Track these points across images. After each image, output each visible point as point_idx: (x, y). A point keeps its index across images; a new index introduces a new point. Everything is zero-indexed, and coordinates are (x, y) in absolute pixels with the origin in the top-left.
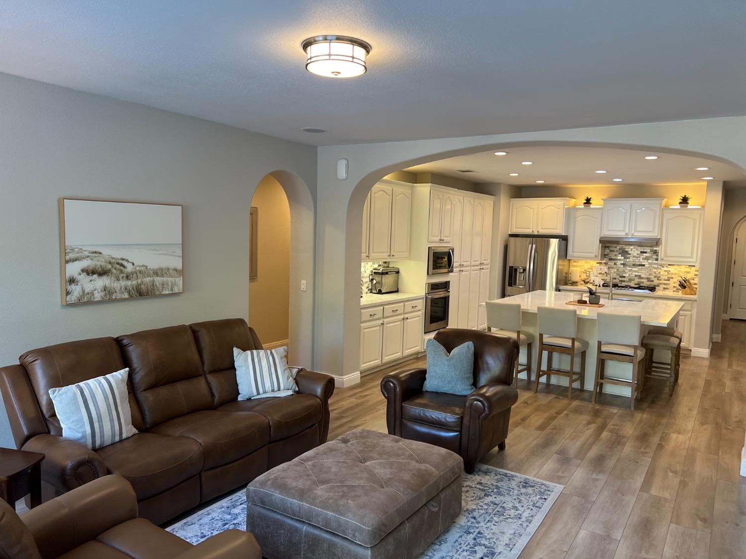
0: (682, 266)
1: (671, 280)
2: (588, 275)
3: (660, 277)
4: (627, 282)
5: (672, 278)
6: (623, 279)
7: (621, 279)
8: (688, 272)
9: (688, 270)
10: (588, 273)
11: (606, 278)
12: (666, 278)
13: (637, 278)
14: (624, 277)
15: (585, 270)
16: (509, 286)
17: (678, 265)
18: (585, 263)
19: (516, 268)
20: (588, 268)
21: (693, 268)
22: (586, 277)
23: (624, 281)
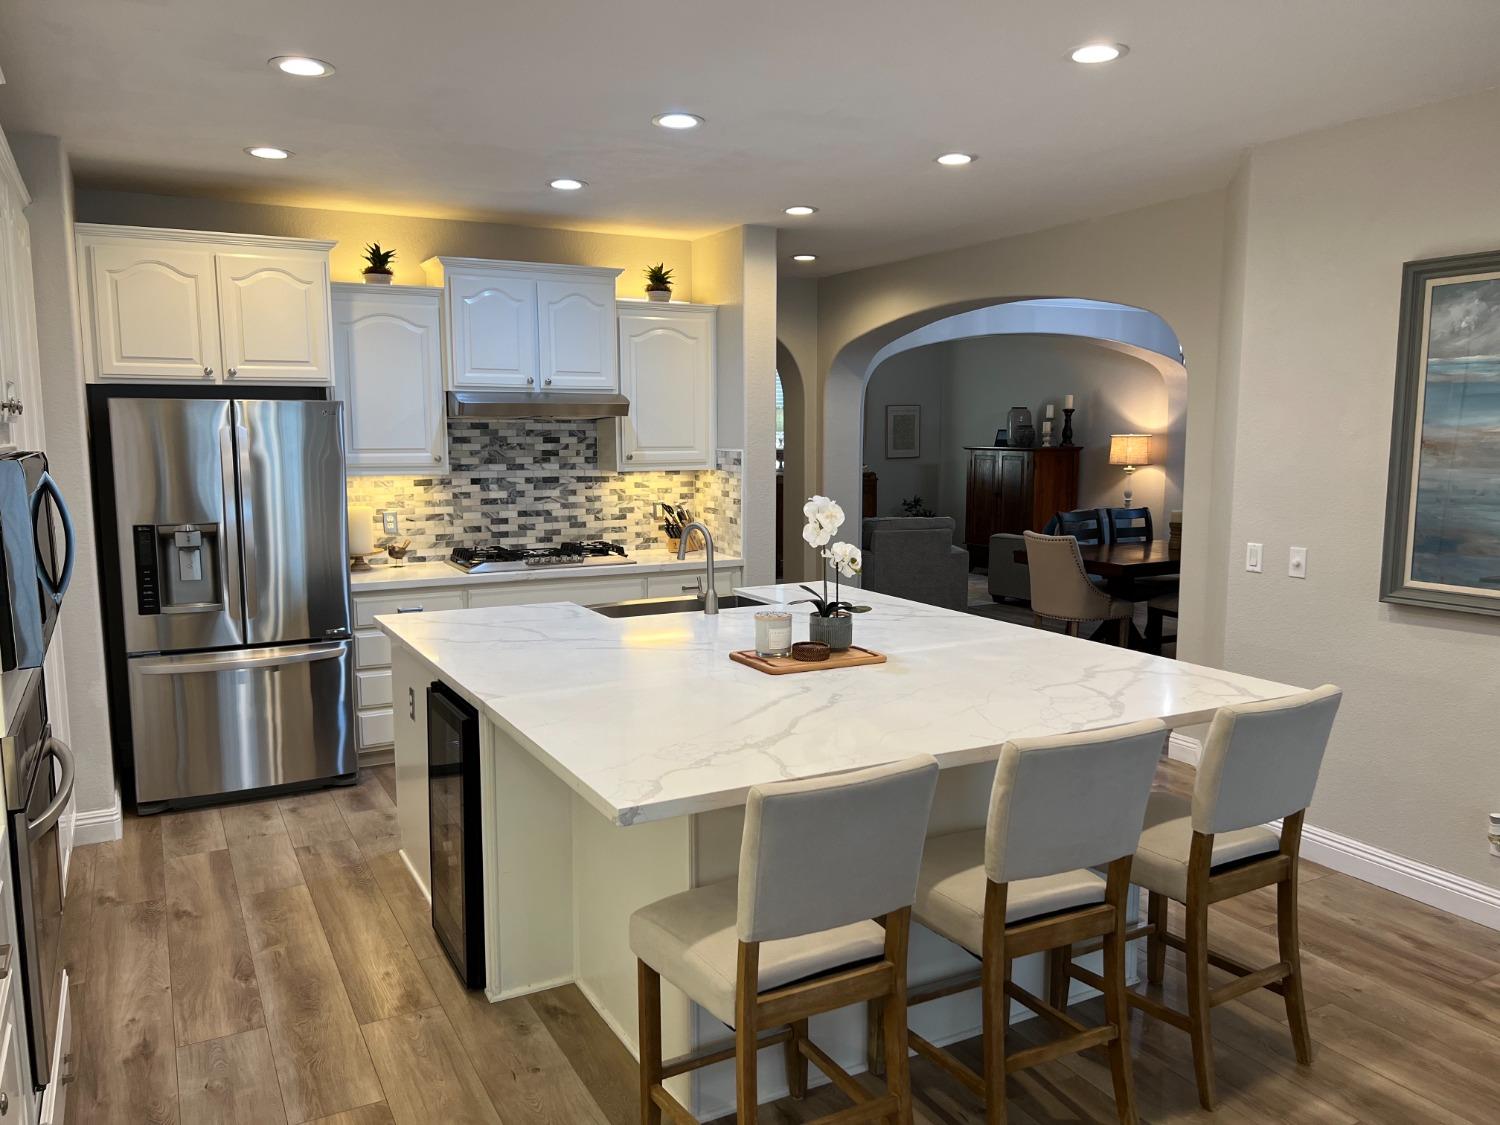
0: (652, 474)
1: (629, 515)
2: (391, 526)
3: (601, 510)
4: (515, 535)
5: (631, 510)
6: (503, 528)
7: (495, 528)
8: (666, 491)
9: (665, 483)
10: (390, 518)
11: (449, 530)
12: (616, 511)
13: (541, 519)
14: (505, 521)
15: (378, 511)
16: (142, 611)
17: (641, 472)
18: (376, 485)
19: (163, 530)
20: (389, 504)
21: (675, 477)
22: (386, 536)
23: (505, 534)
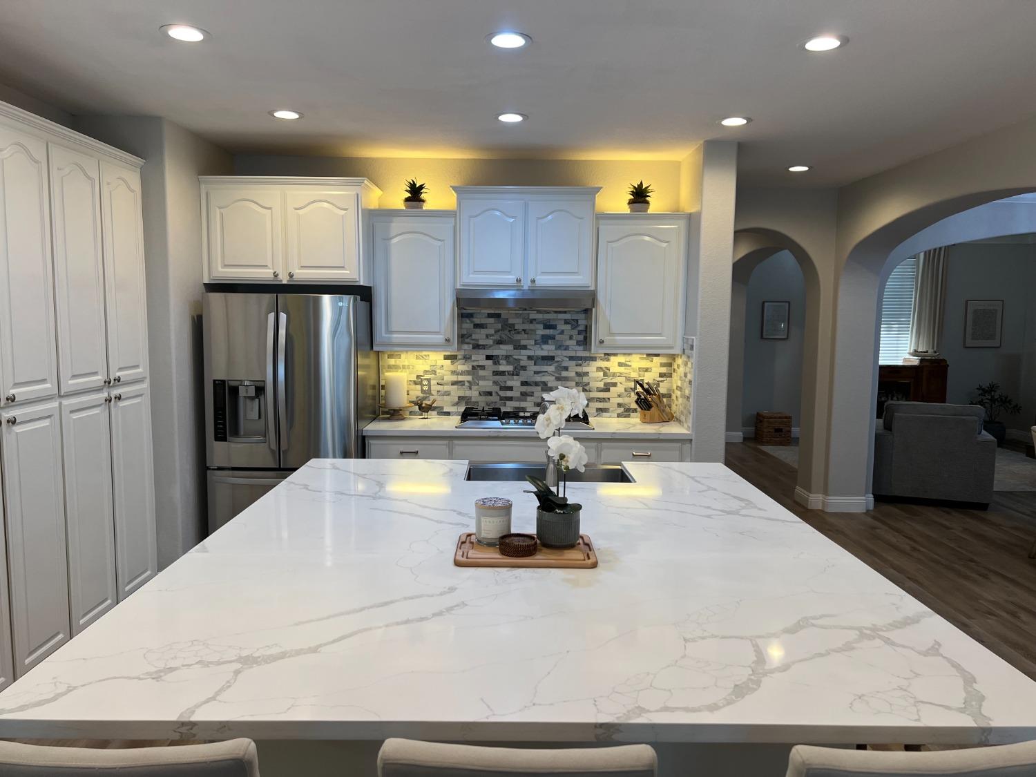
0: (634, 356)
1: (612, 389)
2: (426, 388)
3: (588, 384)
4: (518, 400)
5: (615, 385)
6: (509, 394)
7: (503, 394)
8: (647, 370)
9: (645, 363)
10: (425, 382)
11: (468, 393)
12: (601, 385)
13: (539, 388)
14: (511, 388)
15: (418, 377)
16: (217, 439)
17: (625, 354)
18: (417, 358)
19: (233, 384)
20: (426, 372)
21: (655, 359)
22: (422, 395)
23: (511, 399)
